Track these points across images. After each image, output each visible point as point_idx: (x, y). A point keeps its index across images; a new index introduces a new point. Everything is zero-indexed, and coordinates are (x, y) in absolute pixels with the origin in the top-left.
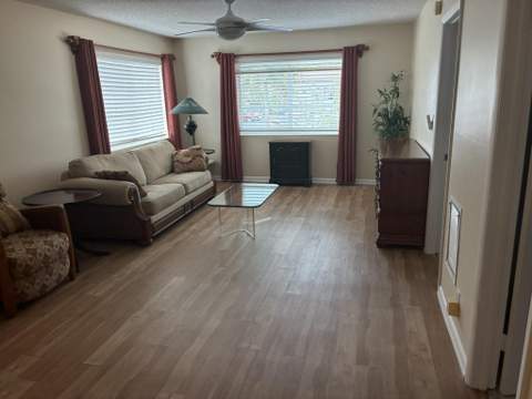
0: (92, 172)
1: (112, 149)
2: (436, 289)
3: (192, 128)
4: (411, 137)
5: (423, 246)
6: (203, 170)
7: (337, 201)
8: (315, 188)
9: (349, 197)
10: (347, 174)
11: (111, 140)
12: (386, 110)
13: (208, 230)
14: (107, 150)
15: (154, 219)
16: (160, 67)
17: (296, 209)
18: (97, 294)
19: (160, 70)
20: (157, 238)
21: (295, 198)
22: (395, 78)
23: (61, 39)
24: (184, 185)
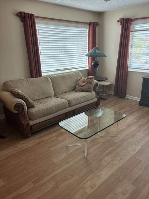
1: (43, 75)
6: (90, 92)
11: (42, 70)
16: (88, 29)
24: (68, 101)
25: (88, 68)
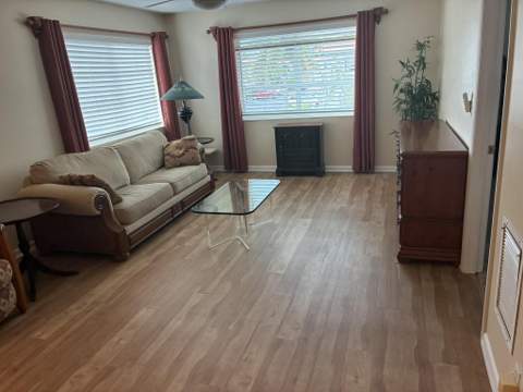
0: (57, 176)
1: (91, 145)
2: (479, 336)
3: (187, 115)
4: (440, 117)
5: (459, 262)
6: (197, 164)
7: (353, 194)
8: (328, 178)
9: (367, 189)
10: (365, 161)
12: (409, 85)
13: (197, 237)
14: (84, 146)
15: (130, 229)
16: (150, 47)
17: (302, 207)
18: (44, 337)
19: (151, 51)
20: (134, 251)
21: (305, 191)
22: (420, 46)
23: (18, 21)
24: (171, 184)
25: (162, 125)
